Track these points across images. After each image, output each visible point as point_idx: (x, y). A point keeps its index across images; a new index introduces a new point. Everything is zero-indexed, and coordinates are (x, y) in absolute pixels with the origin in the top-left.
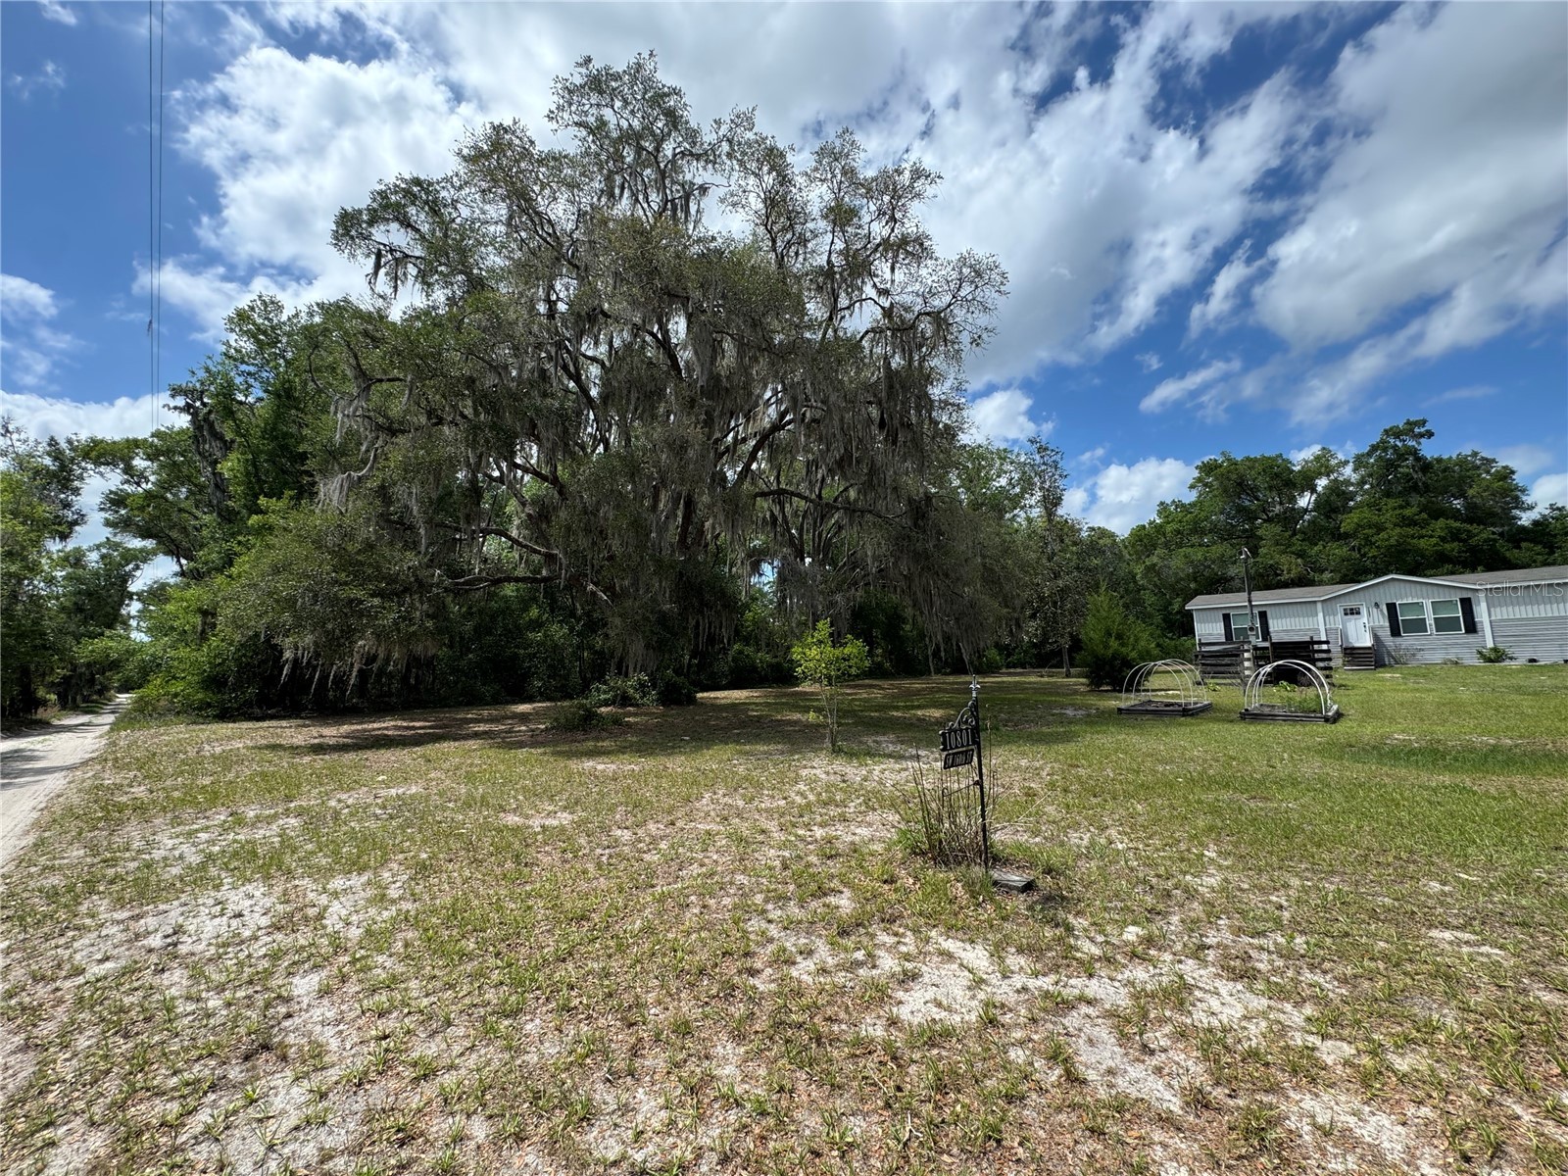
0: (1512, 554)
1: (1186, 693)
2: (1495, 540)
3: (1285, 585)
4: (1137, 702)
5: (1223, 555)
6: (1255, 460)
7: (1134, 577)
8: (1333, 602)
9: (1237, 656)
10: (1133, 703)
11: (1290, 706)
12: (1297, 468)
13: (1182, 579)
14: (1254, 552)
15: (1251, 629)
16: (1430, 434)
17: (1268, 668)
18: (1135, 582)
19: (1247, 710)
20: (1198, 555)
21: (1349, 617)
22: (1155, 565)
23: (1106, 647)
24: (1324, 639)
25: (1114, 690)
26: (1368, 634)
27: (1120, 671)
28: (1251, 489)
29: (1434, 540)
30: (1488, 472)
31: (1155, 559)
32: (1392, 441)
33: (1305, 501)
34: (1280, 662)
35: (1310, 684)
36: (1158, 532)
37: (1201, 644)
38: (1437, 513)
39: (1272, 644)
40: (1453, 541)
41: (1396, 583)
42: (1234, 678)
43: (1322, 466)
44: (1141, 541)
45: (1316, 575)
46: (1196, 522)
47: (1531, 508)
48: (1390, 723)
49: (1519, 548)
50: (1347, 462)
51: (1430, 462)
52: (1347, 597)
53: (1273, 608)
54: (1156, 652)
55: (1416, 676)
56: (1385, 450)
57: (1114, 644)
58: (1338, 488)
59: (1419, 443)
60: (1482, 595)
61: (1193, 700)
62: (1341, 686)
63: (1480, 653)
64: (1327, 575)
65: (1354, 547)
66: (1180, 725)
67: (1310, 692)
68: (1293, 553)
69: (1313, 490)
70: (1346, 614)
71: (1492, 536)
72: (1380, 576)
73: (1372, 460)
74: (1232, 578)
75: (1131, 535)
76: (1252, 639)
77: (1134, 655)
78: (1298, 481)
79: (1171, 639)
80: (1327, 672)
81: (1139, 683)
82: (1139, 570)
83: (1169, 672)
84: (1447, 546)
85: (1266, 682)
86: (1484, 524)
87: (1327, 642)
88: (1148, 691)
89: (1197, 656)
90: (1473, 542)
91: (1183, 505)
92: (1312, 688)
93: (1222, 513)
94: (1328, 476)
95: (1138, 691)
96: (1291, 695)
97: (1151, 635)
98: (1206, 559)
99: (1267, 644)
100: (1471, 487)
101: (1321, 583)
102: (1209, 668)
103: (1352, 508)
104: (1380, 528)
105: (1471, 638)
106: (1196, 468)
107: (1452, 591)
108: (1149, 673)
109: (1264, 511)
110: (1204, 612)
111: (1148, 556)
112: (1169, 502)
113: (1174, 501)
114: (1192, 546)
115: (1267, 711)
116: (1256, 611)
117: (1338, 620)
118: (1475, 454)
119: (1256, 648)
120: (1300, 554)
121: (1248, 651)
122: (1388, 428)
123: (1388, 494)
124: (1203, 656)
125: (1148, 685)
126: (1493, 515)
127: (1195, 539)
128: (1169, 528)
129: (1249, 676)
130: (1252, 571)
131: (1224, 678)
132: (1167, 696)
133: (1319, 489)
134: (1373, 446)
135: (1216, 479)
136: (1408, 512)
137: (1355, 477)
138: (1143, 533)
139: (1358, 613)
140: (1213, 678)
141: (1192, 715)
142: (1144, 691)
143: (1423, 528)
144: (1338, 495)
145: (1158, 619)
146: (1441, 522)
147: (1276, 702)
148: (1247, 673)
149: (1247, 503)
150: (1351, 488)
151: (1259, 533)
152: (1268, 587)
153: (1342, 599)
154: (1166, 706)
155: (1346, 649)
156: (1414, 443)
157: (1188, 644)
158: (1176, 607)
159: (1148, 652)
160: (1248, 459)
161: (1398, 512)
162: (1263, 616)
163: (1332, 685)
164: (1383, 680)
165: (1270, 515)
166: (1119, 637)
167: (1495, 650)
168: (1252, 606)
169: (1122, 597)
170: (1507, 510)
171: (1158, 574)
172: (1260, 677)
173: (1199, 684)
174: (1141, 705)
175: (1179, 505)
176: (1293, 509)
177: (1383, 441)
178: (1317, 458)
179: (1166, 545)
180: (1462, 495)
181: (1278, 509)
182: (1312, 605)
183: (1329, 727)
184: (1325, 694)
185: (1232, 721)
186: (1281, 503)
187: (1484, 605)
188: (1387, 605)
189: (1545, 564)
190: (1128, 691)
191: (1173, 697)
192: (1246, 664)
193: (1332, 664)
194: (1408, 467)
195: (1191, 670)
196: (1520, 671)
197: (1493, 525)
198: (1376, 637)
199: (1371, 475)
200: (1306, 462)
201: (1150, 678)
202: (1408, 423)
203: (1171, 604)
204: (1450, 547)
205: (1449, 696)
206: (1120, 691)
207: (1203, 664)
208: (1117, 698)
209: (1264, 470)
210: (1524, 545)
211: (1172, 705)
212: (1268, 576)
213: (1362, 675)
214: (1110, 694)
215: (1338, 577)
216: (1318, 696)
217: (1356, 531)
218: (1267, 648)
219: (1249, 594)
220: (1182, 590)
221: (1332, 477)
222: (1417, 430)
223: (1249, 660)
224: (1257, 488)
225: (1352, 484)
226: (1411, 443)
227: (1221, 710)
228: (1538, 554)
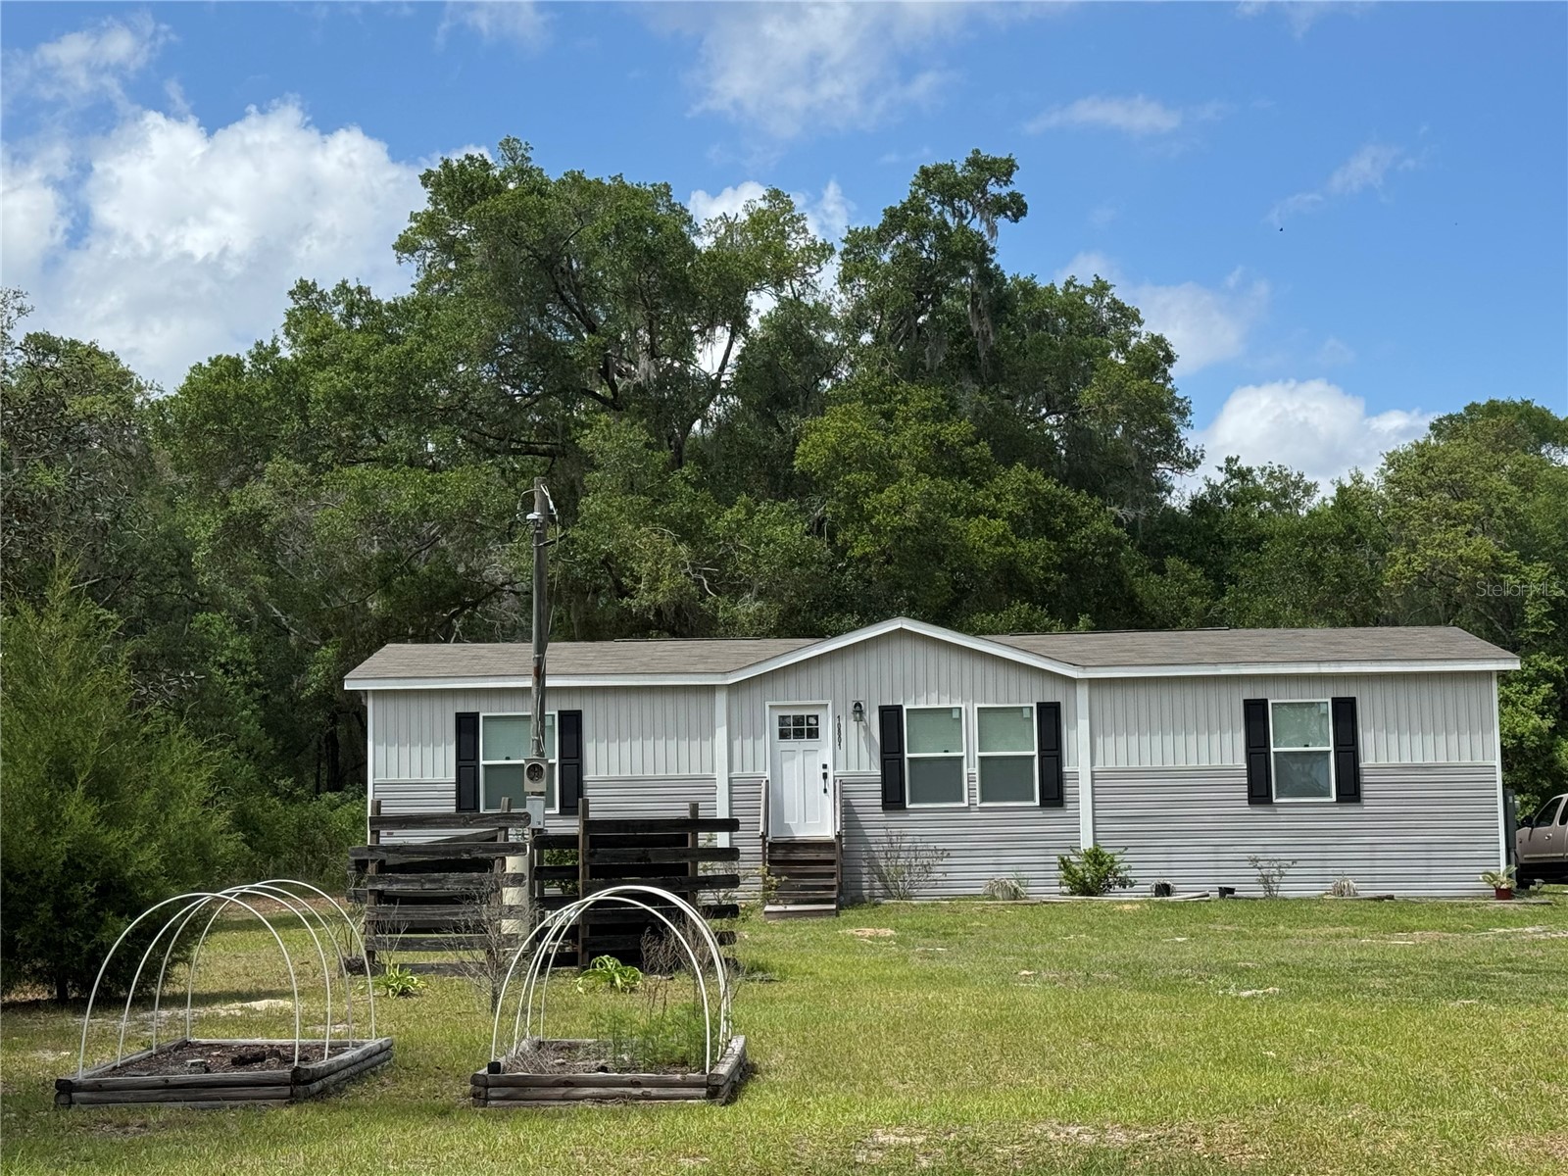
0: (1149, 588)
1: (314, 1007)
2: (1118, 542)
3: (640, 627)
4: (136, 1052)
5: (476, 506)
6: (595, 191)
7: (183, 555)
8: (756, 691)
9: (484, 865)
10: (120, 1054)
11: (618, 1046)
12: (704, 243)
13: (343, 578)
14: (567, 500)
15: (535, 771)
16: (1016, 208)
17: (570, 913)
18: (187, 575)
19: (494, 1068)
20: (401, 494)
21: (791, 744)
22: (259, 516)
23: (49, 823)
24: (722, 813)
25: (61, 1003)
26: (829, 800)
27: (94, 923)
28: (577, 289)
29: (999, 525)
30: (1123, 346)
31: (261, 494)
32: (936, 209)
33: (713, 355)
34: (602, 895)
35: (676, 964)
36: (282, 392)
37: (381, 822)
38: (1013, 446)
39: (589, 825)
40: (1037, 533)
41: (908, 646)
42: (469, 946)
43: (766, 249)
44: (222, 418)
45: (723, 601)
46: (408, 374)
47: (1192, 463)
48: (868, 1093)
49: (1160, 570)
50: (826, 250)
51: (1011, 294)
52: (792, 681)
53: (600, 701)
54: (229, 845)
55: (929, 933)
56: (918, 233)
57: (79, 812)
58: (798, 329)
59: (993, 230)
60: (1082, 694)
61: (328, 1034)
62: (756, 967)
63: (1065, 865)
64: (748, 606)
65: (820, 521)
66: (276, 1139)
67: (674, 993)
68: (669, 522)
69: (738, 326)
70: (783, 735)
71: (1114, 530)
72: (871, 622)
73: (886, 258)
74: (496, 590)
75: (190, 389)
76: (535, 808)
77: (148, 858)
78: (703, 285)
79: (289, 798)
80: (723, 924)
81: (151, 972)
82: (202, 528)
83: (254, 925)
84: (1025, 547)
85: (564, 960)
86: (1102, 496)
87: (731, 825)
88: (178, 1000)
89: (361, 866)
90: (1077, 540)
91: (372, 308)
92: (682, 978)
93: (487, 357)
94: (779, 284)
95: (144, 1001)
96: (623, 1002)
97: (221, 780)
98: (424, 512)
99: (571, 826)
100: (1086, 382)
101: (730, 630)
102: (395, 912)
103: (827, 399)
104: (887, 474)
105: (1051, 822)
106: (425, 179)
107: (1025, 679)
108: (195, 929)
109: (605, 374)
110: (402, 704)
111: (241, 481)
112: (328, 286)
113: (343, 288)
114: (388, 462)
115: (551, 1065)
116: (552, 711)
117: (762, 751)
118: (1101, 288)
119: (542, 841)
120: (688, 530)
121: (516, 849)
122: (929, 166)
123: (912, 371)
124: (383, 867)
125: (186, 978)
126: (1121, 469)
127: (396, 437)
128: (321, 384)
129: (511, 939)
130: (555, 571)
131: (438, 946)
132: (247, 1023)
133: (754, 322)
134: (891, 213)
135: (481, 231)
136: (954, 431)
137: (840, 304)
138: (229, 387)
139: (813, 733)
140: (405, 945)
141: (322, 1095)
142: (168, 1001)
143: (979, 485)
144: (798, 354)
145: (247, 719)
146: (1018, 473)
147: (580, 1031)
148: (508, 926)
149: (562, 335)
150: (829, 337)
151: (587, 441)
152: (592, 631)
153: (780, 685)
154: (241, 1061)
155: (773, 846)
156: (983, 228)
157: (341, 819)
158: (314, 679)
159: (201, 849)
160: (576, 179)
161: (930, 428)
162: (571, 723)
163: (732, 964)
164: (851, 947)
165: (622, 385)
166: (103, 787)
167: (1095, 857)
168: (543, 691)
169: (133, 629)
170: (1148, 462)
171: (269, 552)
172: (547, 940)
173: (355, 968)
174: (149, 1062)
175: (356, 301)
176: (682, 377)
177: (915, 205)
178: (758, 221)
179: (304, 450)
180: (1065, 404)
181: (643, 369)
182: (704, 699)
183: (720, 1115)
184: (714, 998)
185: (444, 1113)
186: (653, 353)
187: (1084, 724)
188: (883, 710)
189: (1207, 622)
190: (109, 1002)
191: (270, 1022)
192: (511, 896)
193: (740, 896)
194: (961, 295)
195: (338, 918)
196: (1138, 919)
197: (1119, 499)
198: (848, 813)
199: (878, 303)
200: (730, 227)
201: (198, 952)
202: (975, 162)
203: (300, 667)
204: (1032, 549)
205: (999, 997)
206: (78, 1007)
207: (382, 897)
208: (66, 1038)
209: (618, 232)
210: (1171, 562)
211: (256, 1057)
212: (597, 591)
213: (810, 928)
214: (40, 1022)
215: (773, 613)
216: (696, 1010)
217: (830, 472)
218: (569, 841)
219: (541, 649)
220: (340, 618)
221: (787, 293)
222: (993, 189)
223: (516, 880)
224: (588, 289)
225: (833, 324)
226: (976, 225)
227: (416, 1071)
228: (1193, 593)
